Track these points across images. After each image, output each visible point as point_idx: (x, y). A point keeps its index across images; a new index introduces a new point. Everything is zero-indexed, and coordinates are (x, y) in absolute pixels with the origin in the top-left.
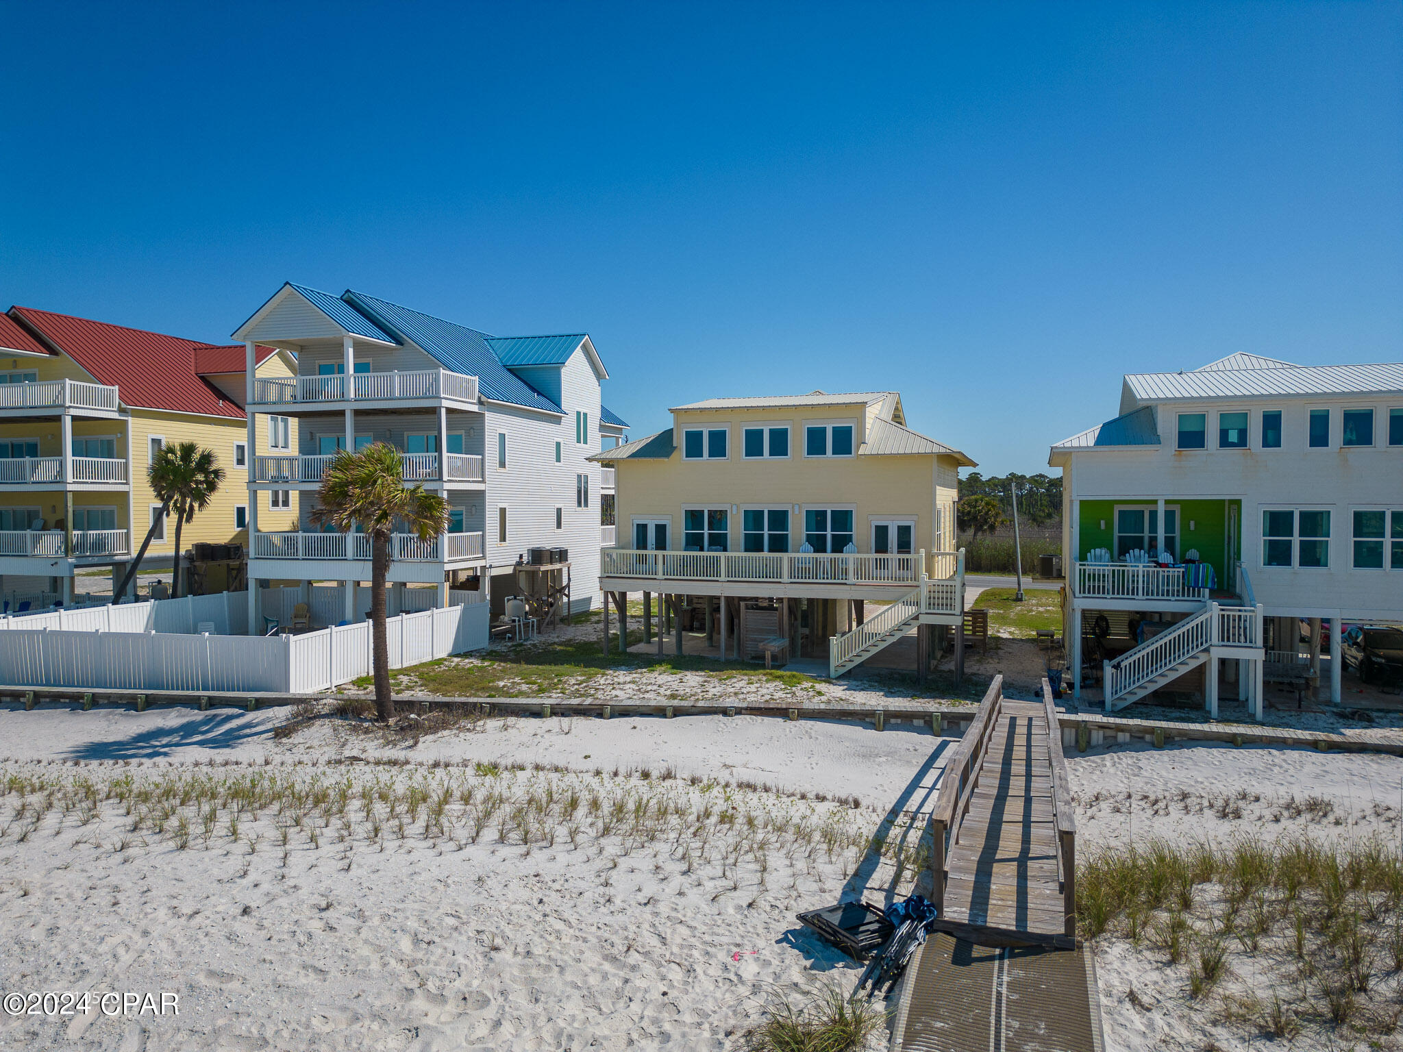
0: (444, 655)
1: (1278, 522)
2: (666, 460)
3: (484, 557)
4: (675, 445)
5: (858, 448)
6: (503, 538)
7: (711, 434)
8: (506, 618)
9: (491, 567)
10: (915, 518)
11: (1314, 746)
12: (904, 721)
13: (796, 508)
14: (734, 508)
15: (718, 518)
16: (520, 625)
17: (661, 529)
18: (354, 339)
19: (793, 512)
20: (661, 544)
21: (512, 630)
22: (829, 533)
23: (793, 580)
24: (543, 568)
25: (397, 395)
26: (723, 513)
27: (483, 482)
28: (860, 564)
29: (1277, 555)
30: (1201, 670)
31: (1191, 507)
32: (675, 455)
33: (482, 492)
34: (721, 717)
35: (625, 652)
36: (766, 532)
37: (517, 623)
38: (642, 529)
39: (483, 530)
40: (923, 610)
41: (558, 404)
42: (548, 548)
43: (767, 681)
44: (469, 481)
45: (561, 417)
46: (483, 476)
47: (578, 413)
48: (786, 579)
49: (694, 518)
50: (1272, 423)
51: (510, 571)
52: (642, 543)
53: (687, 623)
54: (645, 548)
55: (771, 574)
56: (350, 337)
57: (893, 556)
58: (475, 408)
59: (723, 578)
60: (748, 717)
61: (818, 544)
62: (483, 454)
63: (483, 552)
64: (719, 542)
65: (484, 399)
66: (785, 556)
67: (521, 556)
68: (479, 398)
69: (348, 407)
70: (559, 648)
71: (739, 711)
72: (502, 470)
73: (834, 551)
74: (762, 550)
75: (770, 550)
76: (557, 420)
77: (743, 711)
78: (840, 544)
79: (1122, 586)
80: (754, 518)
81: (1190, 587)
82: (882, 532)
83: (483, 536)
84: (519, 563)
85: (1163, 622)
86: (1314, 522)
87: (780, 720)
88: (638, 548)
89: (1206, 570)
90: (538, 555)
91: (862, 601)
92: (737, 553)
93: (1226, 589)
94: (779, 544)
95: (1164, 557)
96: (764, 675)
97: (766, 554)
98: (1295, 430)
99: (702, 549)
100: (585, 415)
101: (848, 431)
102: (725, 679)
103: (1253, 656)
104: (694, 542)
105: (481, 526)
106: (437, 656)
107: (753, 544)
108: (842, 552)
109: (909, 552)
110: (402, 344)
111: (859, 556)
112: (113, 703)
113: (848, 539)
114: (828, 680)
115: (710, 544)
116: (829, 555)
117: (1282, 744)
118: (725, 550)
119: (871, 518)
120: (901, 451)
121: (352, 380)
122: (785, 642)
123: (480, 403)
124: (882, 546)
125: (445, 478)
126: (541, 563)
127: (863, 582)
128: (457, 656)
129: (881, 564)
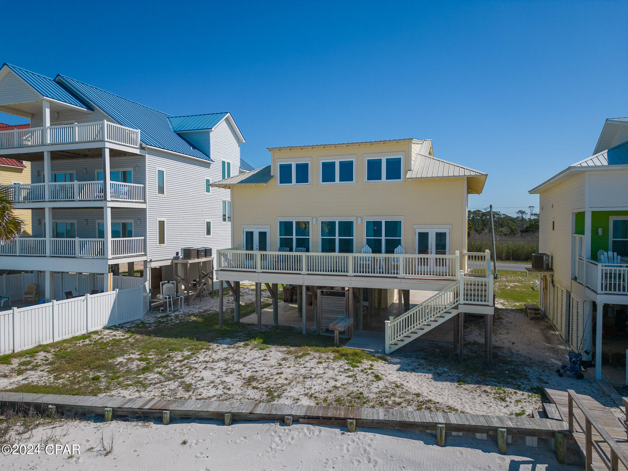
0: (99, 328)
2: (265, 185)
3: (145, 255)
4: (272, 174)
5: (406, 173)
6: (162, 241)
7: (298, 166)
8: (160, 296)
9: (151, 261)
10: (450, 227)
13: (359, 219)
14: (314, 220)
15: (303, 228)
16: (170, 302)
17: (263, 235)
18: (50, 102)
19: (357, 223)
20: (263, 246)
21: (164, 305)
22: (383, 238)
23: (356, 274)
24: (190, 261)
25: (77, 140)
26: (307, 224)
27: (145, 202)
28: (408, 262)
32: (272, 182)
33: (144, 210)
34: (276, 426)
35: (238, 322)
36: (337, 238)
37: (168, 300)
38: (250, 235)
39: (145, 236)
40: (462, 301)
41: (208, 156)
42: (195, 248)
43: (335, 359)
44: (133, 202)
45: (210, 164)
46: (145, 199)
47: (224, 163)
48: (351, 273)
49: (286, 227)
51: (169, 263)
52: (249, 246)
53: (289, 297)
54: (252, 249)
55: (340, 270)
56: (47, 100)
57: (432, 256)
58: (137, 152)
59: (304, 272)
60: (305, 427)
61: (375, 247)
62: (144, 183)
63: (145, 250)
64: (304, 245)
65: (144, 145)
66: (350, 255)
67: (177, 253)
68: (141, 145)
69: (46, 150)
70: (193, 318)
71: (296, 420)
72: (161, 195)
73: (387, 252)
74: (334, 251)
75: (341, 251)
76: (207, 165)
77: (301, 420)
78: (392, 246)
80: (328, 227)
82: (423, 237)
83: (145, 240)
84: (177, 258)
87: (337, 431)
88: (247, 249)
90: (188, 253)
91: (408, 291)
92: (316, 253)
94: (347, 247)
96: (333, 352)
97: (337, 254)
99: (291, 250)
100: (229, 164)
101: (398, 161)
102: (300, 357)
104: (286, 244)
105: (143, 233)
106: (91, 330)
107: (328, 246)
108: (393, 252)
109: (444, 253)
110: (93, 110)
111: (408, 256)
113: (398, 243)
114: (384, 357)
115: (298, 246)
116: (383, 255)
118: (308, 250)
119: (415, 226)
120: (440, 175)
121: (48, 131)
122: (351, 321)
123: (142, 148)
124: (423, 248)
125: (109, 198)
126: (190, 258)
127: (410, 276)
128: (109, 328)
129: (424, 262)
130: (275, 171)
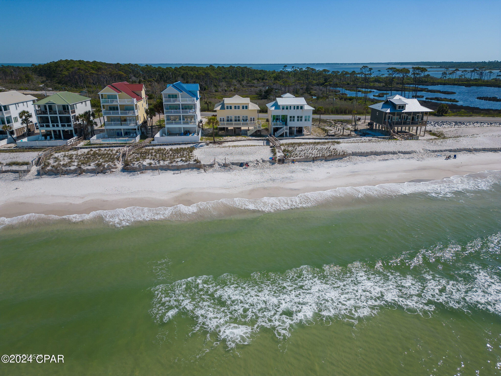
1: (291, 117)
2: (224, 110)
7: (230, 106)
10: (255, 117)
11: (292, 139)
12: (260, 140)
14: (233, 116)
17: (223, 119)
20: (223, 121)
28: (250, 123)
29: (291, 120)
30: (284, 133)
31: (284, 116)
36: (237, 119)
38: (221, 119)
39: (197, 119)
40: (258, 128)
48: (241, 125)
50: (290, 107)
52: (221, 121)
75: (238, 121)
79: (277, 125)
80: (236, 117)
81: (283, 124)
85: (281, 128)
86: (294, 117)
89: (284, 123)
93: (286, 124)
95: (281, 121)
98: (292, 108)
103: (288, 131)
104: (228, 120)
109: (254, 121)
112: (178, 144)
114: (248, 136)
115: (230, 121)
117: (289, 139)
118: (232, 121)
124: (251, 120)
127: (250, 125)
129: (252, 123)
130: (226, 107)
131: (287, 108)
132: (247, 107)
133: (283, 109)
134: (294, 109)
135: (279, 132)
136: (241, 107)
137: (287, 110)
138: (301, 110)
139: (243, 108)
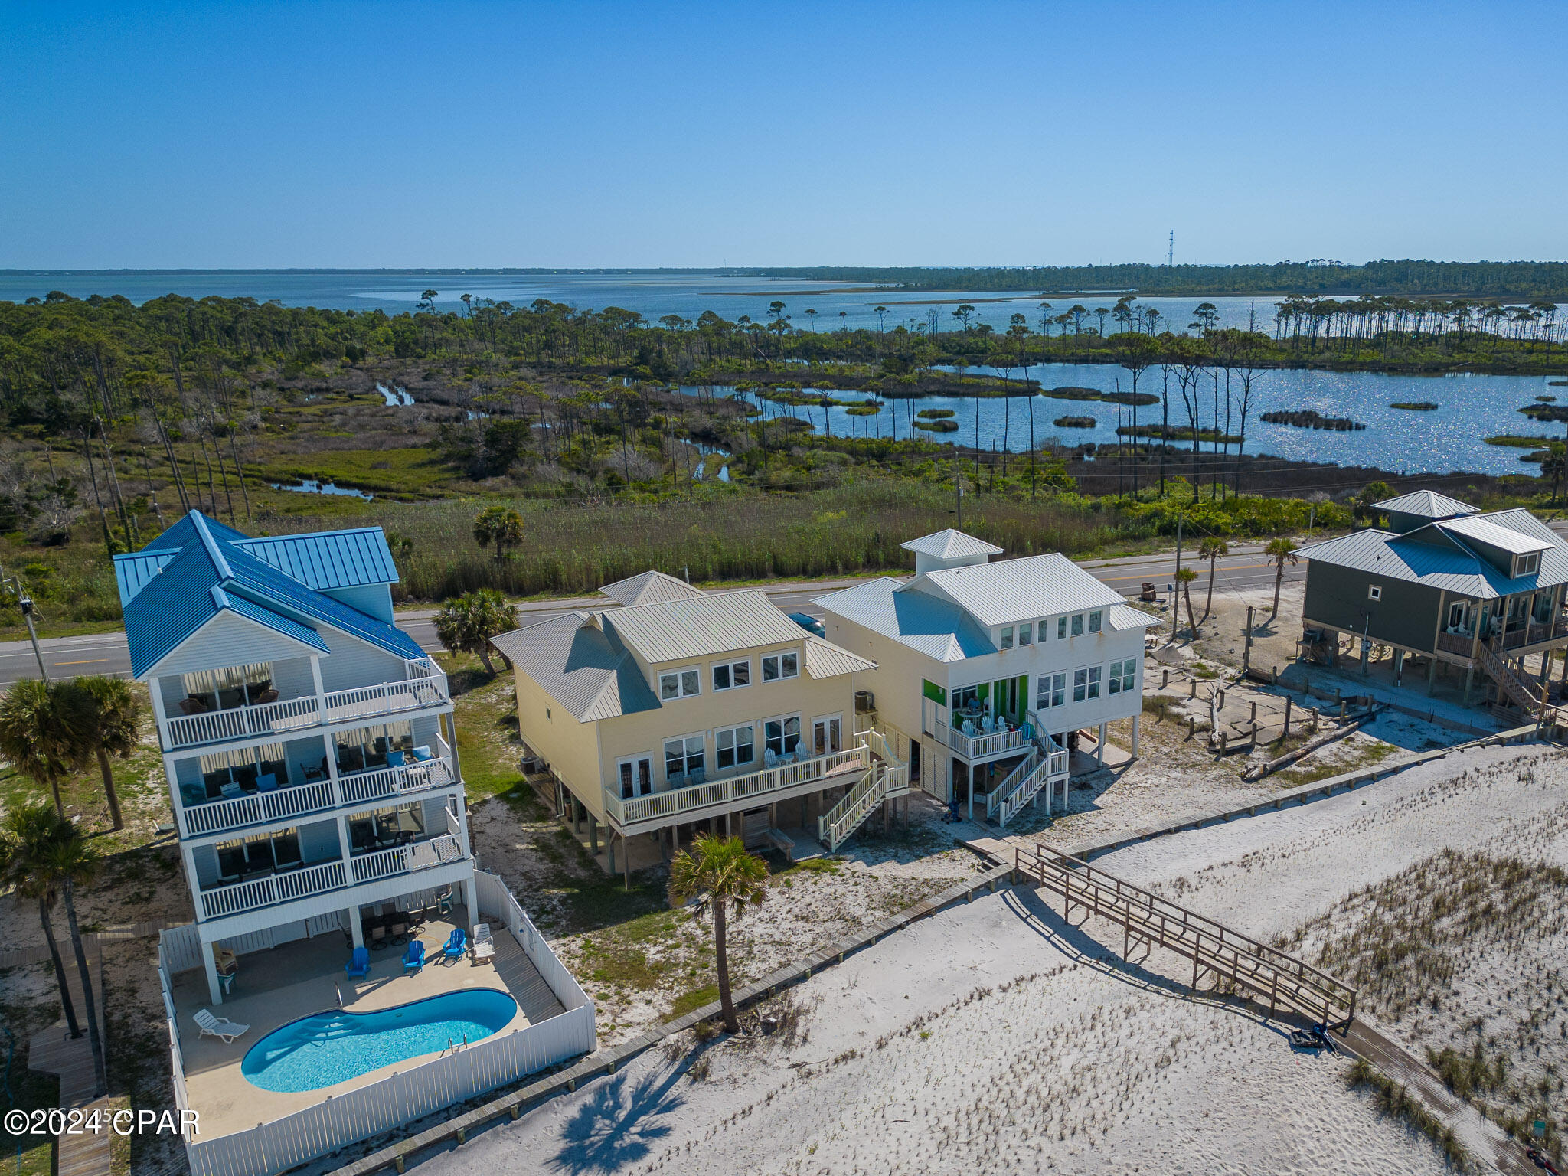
1: (1044, 684)
4: (652, 690)
7: (684, 676)
10: (841, 713)
13: (759, 723)
14: (709, 733)
19: (756, 726)
22: (783, 737)
23: (783, 787)
29: (1044, 703)
36: (735, 747)
38: (626, 768)
48: (778, 787)
55: (767, 786)
59: (730, 799)
66: (777, 770)
69: (327, 732)
81: (1025, 738)
86: (1059, 681)
98: (1052, 631)
114: (839, 857)
115: (690, 767)
119: (812, 719)
121: (325, 700)
124: (820, 739)
130: (656, 686)
131: (1025, 640)
132: (790, 665)
133: (1007, 641)
134: (1061, 634)
135: (1021, 795)
136: (756, 671)
137: (1026, 648)
138: (1096, 634)
139: (770, 671)
